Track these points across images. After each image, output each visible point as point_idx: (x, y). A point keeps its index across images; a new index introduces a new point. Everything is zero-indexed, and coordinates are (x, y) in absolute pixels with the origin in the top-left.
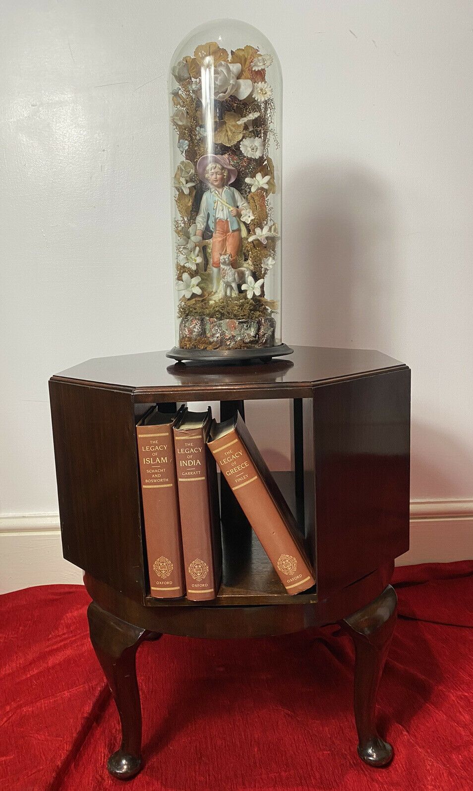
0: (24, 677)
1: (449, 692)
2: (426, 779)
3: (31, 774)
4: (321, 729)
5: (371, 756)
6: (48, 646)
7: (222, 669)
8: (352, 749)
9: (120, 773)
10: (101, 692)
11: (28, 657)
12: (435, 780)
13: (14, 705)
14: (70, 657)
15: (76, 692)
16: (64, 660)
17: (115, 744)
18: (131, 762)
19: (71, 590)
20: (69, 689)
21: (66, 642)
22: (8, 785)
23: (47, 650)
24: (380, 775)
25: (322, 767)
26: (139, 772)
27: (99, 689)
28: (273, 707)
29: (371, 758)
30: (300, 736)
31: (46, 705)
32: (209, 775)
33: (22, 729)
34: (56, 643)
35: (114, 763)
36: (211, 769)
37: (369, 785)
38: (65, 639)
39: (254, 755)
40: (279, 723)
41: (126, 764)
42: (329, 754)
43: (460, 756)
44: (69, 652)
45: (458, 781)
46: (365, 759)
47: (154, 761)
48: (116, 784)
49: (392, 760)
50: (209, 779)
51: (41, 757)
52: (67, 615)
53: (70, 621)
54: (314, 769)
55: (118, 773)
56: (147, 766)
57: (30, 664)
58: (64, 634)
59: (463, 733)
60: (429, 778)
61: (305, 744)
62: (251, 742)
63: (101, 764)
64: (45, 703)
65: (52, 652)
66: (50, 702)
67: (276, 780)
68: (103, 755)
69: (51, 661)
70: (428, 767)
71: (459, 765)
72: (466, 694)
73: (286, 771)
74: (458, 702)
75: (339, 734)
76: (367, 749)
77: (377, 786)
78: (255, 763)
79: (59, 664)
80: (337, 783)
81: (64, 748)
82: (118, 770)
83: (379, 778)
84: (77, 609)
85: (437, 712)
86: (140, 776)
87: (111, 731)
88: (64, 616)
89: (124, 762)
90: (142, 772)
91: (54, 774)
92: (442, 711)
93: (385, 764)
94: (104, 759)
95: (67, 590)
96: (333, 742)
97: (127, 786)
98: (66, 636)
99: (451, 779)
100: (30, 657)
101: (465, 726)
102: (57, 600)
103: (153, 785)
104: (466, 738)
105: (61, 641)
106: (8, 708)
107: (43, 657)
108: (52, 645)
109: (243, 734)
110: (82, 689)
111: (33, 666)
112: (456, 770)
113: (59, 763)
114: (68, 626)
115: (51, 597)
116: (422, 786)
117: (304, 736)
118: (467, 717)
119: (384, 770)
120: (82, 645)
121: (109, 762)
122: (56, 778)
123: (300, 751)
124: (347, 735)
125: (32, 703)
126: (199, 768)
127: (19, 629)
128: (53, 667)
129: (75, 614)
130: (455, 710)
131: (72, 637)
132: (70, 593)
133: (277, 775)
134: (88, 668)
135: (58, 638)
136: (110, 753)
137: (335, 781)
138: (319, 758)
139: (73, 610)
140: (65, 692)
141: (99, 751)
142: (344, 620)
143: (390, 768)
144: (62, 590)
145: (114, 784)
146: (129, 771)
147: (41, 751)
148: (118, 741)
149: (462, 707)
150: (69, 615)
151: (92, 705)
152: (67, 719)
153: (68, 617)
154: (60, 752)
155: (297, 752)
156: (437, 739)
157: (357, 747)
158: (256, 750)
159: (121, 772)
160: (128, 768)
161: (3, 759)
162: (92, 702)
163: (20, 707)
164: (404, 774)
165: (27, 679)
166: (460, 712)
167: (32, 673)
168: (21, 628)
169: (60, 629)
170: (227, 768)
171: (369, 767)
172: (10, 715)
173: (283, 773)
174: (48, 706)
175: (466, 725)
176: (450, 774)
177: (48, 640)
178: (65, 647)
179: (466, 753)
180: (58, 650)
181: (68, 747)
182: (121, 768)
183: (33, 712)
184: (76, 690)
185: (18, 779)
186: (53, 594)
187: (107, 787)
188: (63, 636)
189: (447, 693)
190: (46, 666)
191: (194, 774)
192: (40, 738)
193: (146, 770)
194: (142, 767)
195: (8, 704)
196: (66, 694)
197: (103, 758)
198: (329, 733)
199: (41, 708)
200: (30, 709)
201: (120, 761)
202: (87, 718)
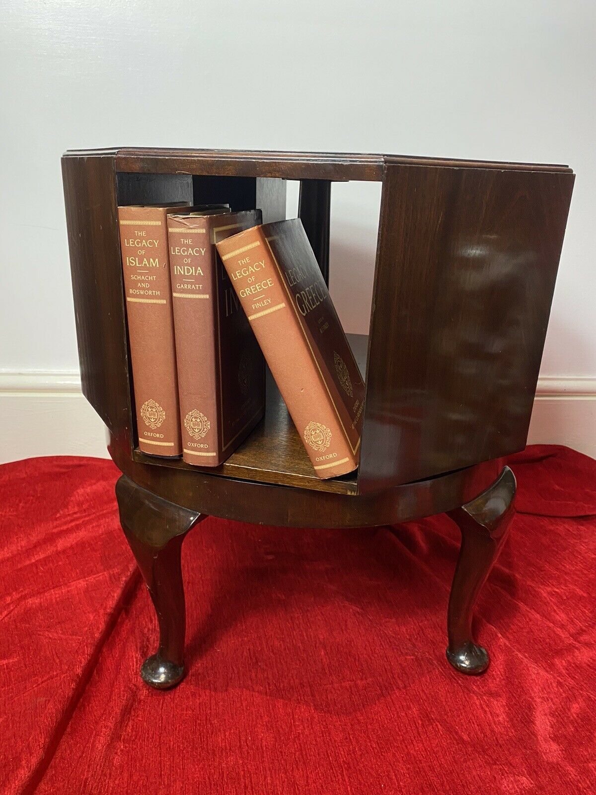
0: (28, 562)
1: (539, 588)
2: (533, 690)
3: (42, 682)
4: (397, 628)
5: (462, 662)
6: (56, 527)
7: (270, 557)
8: (438, 654)
9: (158, 683)
10: (127, 583)
11: (32, 539)
12: (543, 691)
13: (16, 596)
14: (84, 539)
15: (95, 582)
16: (77, 544)
17: (148, 646)
18: (172, 669)
19: (82, 463)
20: (85, 577)
21: (78, 522)
22: (12, 696)
23: (55, 531)
24: (475, 685)
25: (406, 674)
26: (181, 681)
27: (124, 579)
28: (338, 604)
29: (463, 665)
30: (375, 638)
31: (57, 596)
32: (269, 684)
33: (27, 625)
34: (66, 523)
35: (150, 671)
36: (270, 676)
37: (466, 696)
38: (77, 519)
39: (321, 660)
40: (348, 622)
41: (164, 673)
42: (412, 659)
43: (564, 661)
44: (82, 534)
45: (570, 692)
46: (457, 666)
47: (198, 666)
48: (152, 695)
49: (488, 667)
50: (270, 689)
51: (54, 660)
52: (79, 491)
53: (81, 499)
54: (396, 676)
55: (156, 683)
56: (190, 674)
57: (35, 547)
58: (75, 513)
59: (563, 636)
60: (535, 689)
61: (383, 647)
62: (316, 644)
63: (133, 670)
64: (55, 594)
65: (61, 534)
66: (62, 592)
67: (351, 690)
68: (135, 660)
69: (62, 544)
70: (534, 676)
71: (564, 672)
72: (557, 590)
73: (362, 679)
74: (550, 600)
75: (418, 634)
76: (459, 655)
77: (475, 698)
78: (323, 669)
79: (72, 547)
80: (425, 693)
81: (84, 651)
82: (155, 679)
83: (474, 687)
84: (91, 485)
85: (528, 609)
86: (183, 685)
87: (142, 632)
88: (75, 493)
89: (162, 670)
90: (184, 680)
91: (73, 685)
92: (534, 609)
93: (479, 671)
94: (137, 665)
95: (76, 462)
96: (414, 645)
97: (166, 697)
98: (78, 515)
99: (561, 690)
100: (34, 539)
101: (562, 627)
102: (64, 473)
103: (200, 696)
104: (567, 641)
105: (72, 521)
106: (8, 599)
107: (51, 539)
108: (60, 526)
109: (305, 634)
110: (101, 577)
111: (38, 549)
112: (562, 677)
113: (79, 671)
114: (80, 504)
115: (57, 469)
116: (529, 699)
117: (380, 638)
118: (563, 615)
119: (478, 678)
120: (99, 526)
121: (143, 669)
122: (76, 690)
123: (376, 655)
124: (429, 636)
125: (39, 593)
126: (256, 675)
127: (18, 505)
128: (64, 551)
129: (88, 490)
130: (549, 609)
131: (85, 516)
132: (80, 466)
133: (352, 683)
134: (107, 554)
135: (69, 518)
136: (143, 658)
137: (423, 691)
138: (401, 664)
139: (85, 486)
140: (81, 581)
141: (129, 656)
142: (463, 507)
143: (486, 676)
144: (71, 463)
145: (150, 695)
146: (170, 681)
147: (54, 653)
148: (152, 642)
149: (555, 604)
150: (81, 491)
151: (116, 597)
152: (85, 613)
153: (80, 493)
154: (80, 656)
155: (373, 656)
156: (534, 641)
157: (444, 650)
158: (323, 653)
159: (159, 681)
160: (167, 677)
161: (5, 662)
162: (115, 595)
163: (24, 598)
164: (503, 682)
165: (32, 565)
166: (555, 611)
167: (37, 558)
168: (21, 505)
169: (70, 507)
170: (291, 675)
171: (461, 674)
172: (12, 608)
173: (359, 682)
174: (59, 597)
175: (563, 625)
176: (560, 684)
177: (56, 519)
178: (78, 527)
179: (569, 658)
180: (68, 531)
181: (89, 650)
182: (159, 677)
183: (41, 603)
184: (94, 578)
185: (25, 688)
186: (58, 466)
187: (142, 697)
188: (75, 516)
189: (537, 589)
190: (55, 549)
191: (250, 683)
192: (51, 636)
193: (190, 678)
194: (185, 675)
195: (9, 594)
196: (82, 583)
197: (135, 663)
198: (408, 634)
199: (51, 600)
200: (36, 601)
201: (157, 668)
202: (111, 615)
